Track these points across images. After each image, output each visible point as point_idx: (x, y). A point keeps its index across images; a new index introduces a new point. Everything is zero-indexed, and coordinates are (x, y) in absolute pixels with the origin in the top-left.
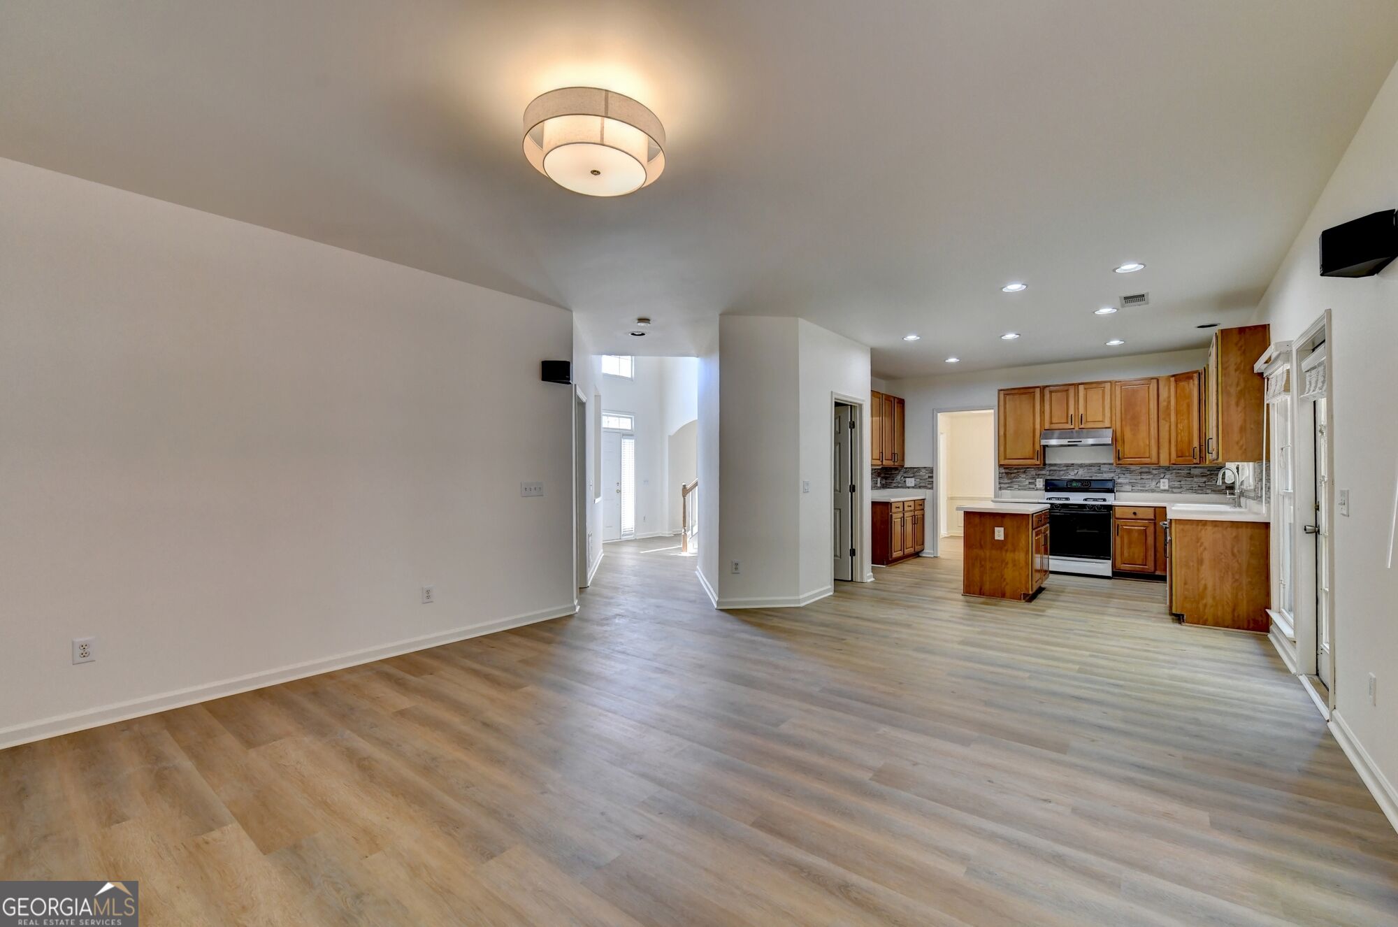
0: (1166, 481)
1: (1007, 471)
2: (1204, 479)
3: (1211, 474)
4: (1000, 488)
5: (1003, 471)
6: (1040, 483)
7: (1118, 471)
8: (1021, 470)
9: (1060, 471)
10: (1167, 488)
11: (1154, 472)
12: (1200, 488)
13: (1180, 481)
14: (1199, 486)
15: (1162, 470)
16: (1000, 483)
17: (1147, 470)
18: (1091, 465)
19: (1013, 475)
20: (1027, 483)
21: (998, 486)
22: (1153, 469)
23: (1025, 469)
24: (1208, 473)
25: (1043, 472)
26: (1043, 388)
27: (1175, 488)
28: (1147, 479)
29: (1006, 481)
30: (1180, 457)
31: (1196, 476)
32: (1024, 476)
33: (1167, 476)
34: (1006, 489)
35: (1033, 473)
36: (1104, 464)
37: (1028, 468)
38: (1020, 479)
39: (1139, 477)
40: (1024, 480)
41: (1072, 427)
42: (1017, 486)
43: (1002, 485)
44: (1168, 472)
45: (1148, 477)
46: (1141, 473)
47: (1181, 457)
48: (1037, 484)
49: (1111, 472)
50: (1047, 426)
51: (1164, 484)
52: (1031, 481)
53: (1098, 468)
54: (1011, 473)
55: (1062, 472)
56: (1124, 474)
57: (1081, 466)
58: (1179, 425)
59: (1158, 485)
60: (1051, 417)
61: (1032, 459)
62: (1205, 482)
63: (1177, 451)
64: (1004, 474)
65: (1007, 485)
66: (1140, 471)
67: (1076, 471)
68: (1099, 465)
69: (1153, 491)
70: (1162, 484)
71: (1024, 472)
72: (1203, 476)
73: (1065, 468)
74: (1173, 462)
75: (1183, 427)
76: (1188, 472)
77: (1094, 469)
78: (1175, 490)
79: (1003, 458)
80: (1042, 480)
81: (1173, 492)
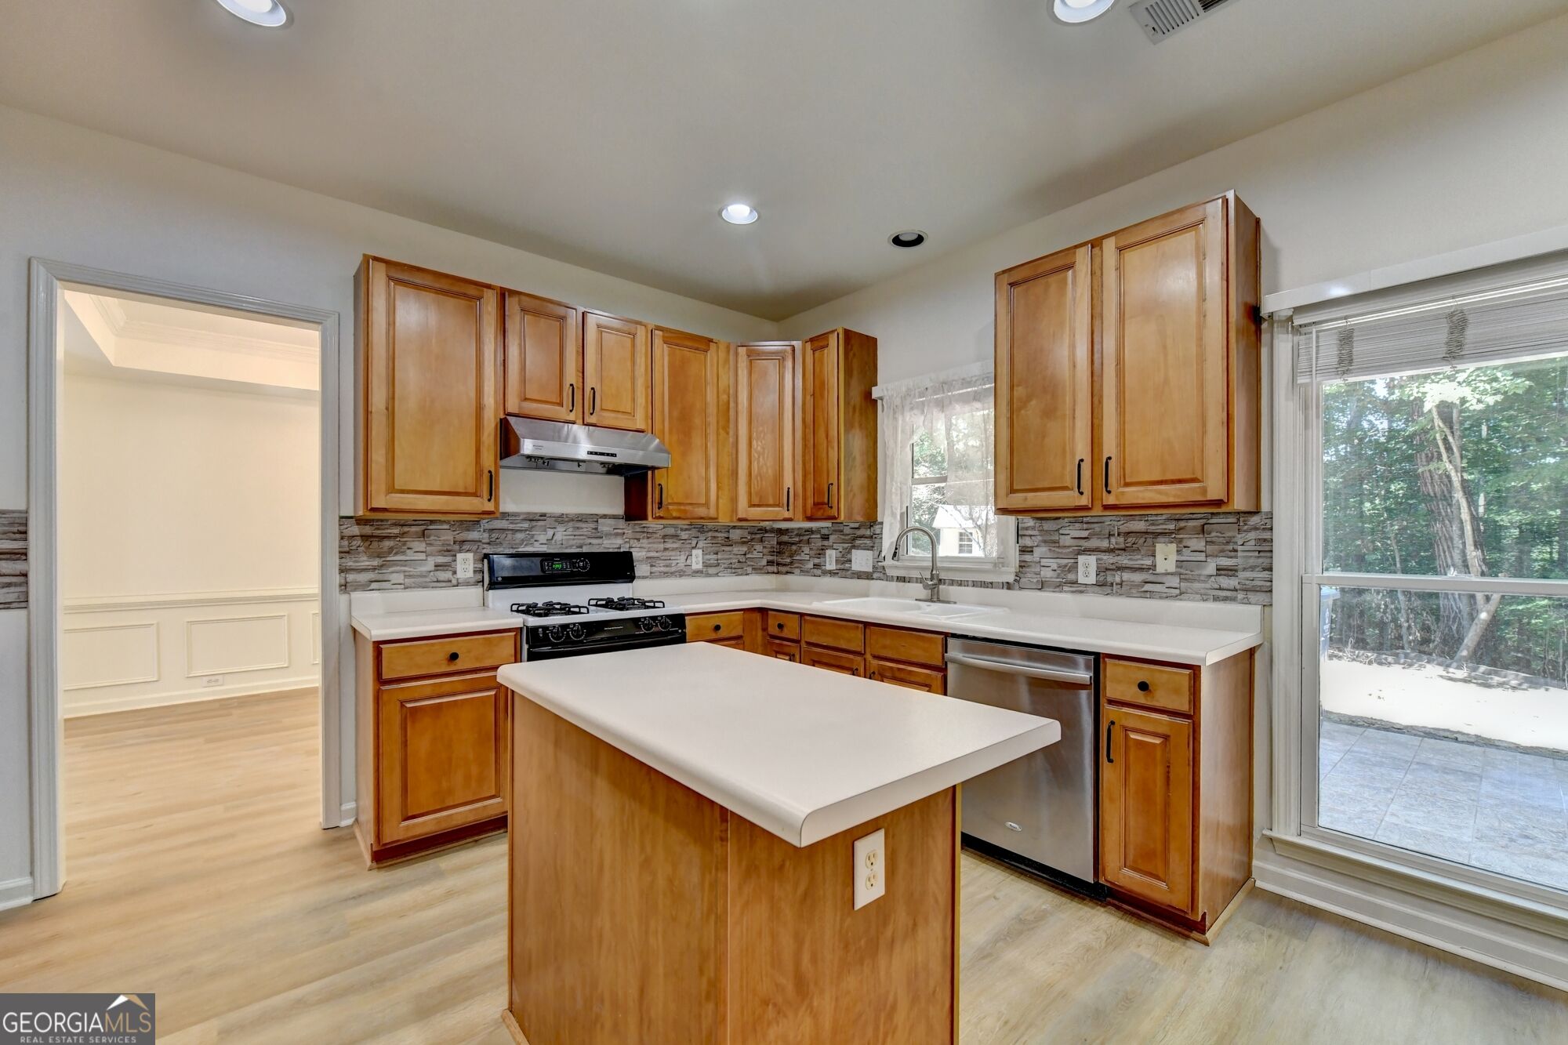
0: (699, 552)
1: (368, 530)
2: (744, 549)
3: (752, 540)
4: (344, 587)
5: (356, 530)
6: (466, 564)
7: (629, 532)
8: (414, 529)
9: (515, 531)
10: (700, 566)
11: (684, 535)
12: (738, 565)
13: (717, 554)
14: (739, 562)
15: (694, 532)
16: (341, 571)
17: (671, 531)
18: (581, 519)
19: (387, 544)
20: (430, 564)
21: (336, 579)
22: (682, 530)
23: (423, 525)
24: (749, 538)
25: (474, 535)
26: (504, 294)
27: (710, 566)
28: (674, 549)
29: (365, 561)
30: (754, 506)
31: (735, 543)
32: (421, 546)
33: (701, 544)
34: (365, 587)
35: (448, 536)
36: (605, 516)
37: (432, 522)
38: (410, 555)
39: (662, 546)
40: (420, 556)
41: (572, 417)
42: (398, 578)
43: (351, 577)
44: (702, 537)
45: (675, 546)
46: (664, 537)
47: (759, 506)
48: (459, 566)
49: (617, 535)
50: (512, 407)
51: (697, 559)
52: (441, 560)
53: (593, 525)
54: (382, 538)
55: (520, 536)
56: (638, 540)
57: (561, 519)
58: (754, 443)
59: (689, 562)
60: (523, 380)
61: (475, 495)
62: (745, 555)
63: (750, 494)
64: (357, 542)
65: (371, 576)
66: (662, 533)
67: (550, 532)
68: (596, 518)
69: (681, 574)
70: (694, 559)
71: (423, 535)
72: (744, 543)
73: (526, 525)
74: (741, 515)
75: (764, 449)
76: (726, 535)
77: (587, 528)
78: (712, 571)
79: (383, 487)
80: (470, 556)
81: (708, 575)
